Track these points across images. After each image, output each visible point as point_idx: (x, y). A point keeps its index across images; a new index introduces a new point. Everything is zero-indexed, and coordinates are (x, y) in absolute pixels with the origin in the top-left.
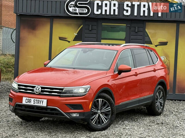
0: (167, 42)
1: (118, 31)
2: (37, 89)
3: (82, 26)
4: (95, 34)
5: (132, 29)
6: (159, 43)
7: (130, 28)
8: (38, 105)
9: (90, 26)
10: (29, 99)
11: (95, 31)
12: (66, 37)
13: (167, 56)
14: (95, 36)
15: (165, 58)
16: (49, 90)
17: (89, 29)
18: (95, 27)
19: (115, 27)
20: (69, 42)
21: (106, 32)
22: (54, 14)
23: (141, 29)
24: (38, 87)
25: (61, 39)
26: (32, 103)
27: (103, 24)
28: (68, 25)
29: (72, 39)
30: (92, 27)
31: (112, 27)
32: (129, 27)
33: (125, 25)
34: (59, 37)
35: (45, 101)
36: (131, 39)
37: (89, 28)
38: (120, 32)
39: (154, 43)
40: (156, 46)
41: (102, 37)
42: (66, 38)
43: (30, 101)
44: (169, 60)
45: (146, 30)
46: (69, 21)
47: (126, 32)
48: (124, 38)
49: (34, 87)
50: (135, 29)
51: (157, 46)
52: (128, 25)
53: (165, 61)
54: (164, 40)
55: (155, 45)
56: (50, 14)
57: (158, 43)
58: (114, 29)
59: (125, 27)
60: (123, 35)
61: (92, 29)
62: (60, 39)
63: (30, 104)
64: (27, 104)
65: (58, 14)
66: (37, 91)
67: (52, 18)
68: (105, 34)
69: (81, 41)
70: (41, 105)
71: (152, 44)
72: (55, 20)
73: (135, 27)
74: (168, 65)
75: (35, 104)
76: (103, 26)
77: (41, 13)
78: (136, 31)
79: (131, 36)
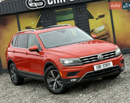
0: (104, 15)
2: (100, 57)
3: (40, 15)
5: (78, 10)
6: (99, 16)
7: (76, 10)
8: (107, 67)
9: (47, 14)
10: (99, 65)
11: (51, 18)
14: (51, 21)
16: (108, 55)
17: (46, 17)
18: (50, 14)
19: (65, 12)
21: (59, 16)
22: (18, 11)
23: (84, 9)
24: (100, 55)
26: (102, 68)
27: (55, 11)
28: (30, 17)
31: (62, 12)
33: (72, 8)
35: (111, 63)
38: (69, 14)
41: (57, 21)
42: (31, 27)
43: (100, 67)
44: (108, 27)
45: (88, 9)
46: (31, 14)
47: (73, 13)
48: (73, 18)
49: (97, 56)
50: (80, 10)
51: (98, 19)
52: (74, 8)
53: (106, 28)
54: (102, 14)
55: (96, 18)
56: (15, 11)
59: (72, 10)
61: (48, 16)
62: (26, 29)
63: (101, 69)
64: (98, 69)
65: (22, 10)
66: (101, 58)
67: (17, 14)
68: (58, 18)
69: (43, 27)
70: (109, 66)
71: (93, 18)
72: (19, 15)
73: (79, 9)
74: (108, 31)
75: (105, 68)
76: (56, 12)
77: (9, 12)
78: (81, 11)
79: (78, 16)
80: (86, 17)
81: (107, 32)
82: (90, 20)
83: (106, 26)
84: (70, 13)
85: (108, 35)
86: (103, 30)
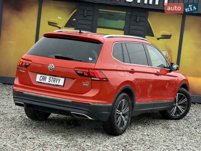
0: (171, 36)
1: (117, 19)
3: (76, 10)
4: (91, 21)
5: (133, 18)
6: (162, 36)
12: (56, 22)
13: (169, 51)
14: (90, 23)
15: (168, 53)
17: (84, 15)
19: (114, 15)
21: (103, 19)
23: (143, 19)
27: (100, 10)
29: (64, 25)
30: (87, 12)
31: (109, 14)
32: (129, 16)
33: (125, 13)
34: (48, 22)
36: (131, 30)
37: (84, 13)
38: (119, 20)
39: (156, 36)
40: (158, 39)
41: (98, 25)
44: (172, 56)
45: (148, 20)
47: (125, 20)
48: (123, 28)
50: (137, 18)
51: (160, 39)
52: (128, 13)
53: (167, 56)
54: (168, 33)
55: (157, 38)
57: (160, 35)
58: (112, 17)
59: (125, 15)
62: (49, 24)
68: (101, 21)
69: (74, 29)
71: (154, 37)
73: (136, 16)
78: (138, 21)
79: (132, 26)
80: (143, 31)
83: (169, 53)
84: (121, 18)
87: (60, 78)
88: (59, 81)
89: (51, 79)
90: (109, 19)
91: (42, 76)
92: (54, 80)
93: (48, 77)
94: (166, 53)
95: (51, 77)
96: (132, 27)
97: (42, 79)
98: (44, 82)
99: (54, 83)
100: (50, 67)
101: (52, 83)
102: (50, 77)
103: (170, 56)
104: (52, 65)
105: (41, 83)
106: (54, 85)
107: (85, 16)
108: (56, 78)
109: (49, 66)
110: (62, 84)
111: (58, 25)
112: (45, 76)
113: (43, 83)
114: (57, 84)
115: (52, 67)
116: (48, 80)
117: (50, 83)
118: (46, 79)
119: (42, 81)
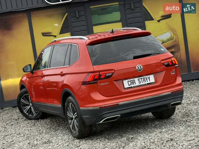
1: (111, 12)
3: (66, 14)
4: (85, 21)
6: (162, 17)
11: (83, 18)
13: (173, 31)
14: (84, 23)
15: (172, 33)
17: (76, 17)
18: (82, 13)
20: (55, 36)
21: (97, 15)
25: (44, 34)
27: (91, 7)
28: (50, 16)
30: (78, 13)
31: (101, 9)
32: (123, 5)
33: (118, 3)
34: (42, 33)
36: (128, 19)
39: (155, 19)
40: (159, 21)
41: (93, 23)
42: (50, 33)
44: (177, 35)
47: (120, 11)
48: (119, 19)
52: (121, 3)
53: (173, 36)
55: (157, 20)
56: (25, 7)
57: (160, 17)
58: (105, 11)
59: (118, 5)
60: (117, 15)
61: (79, 16)
68: (95, 19)
69: (70, 33)
71: (153, 20)
72: (31, 13)
73: (130, 4)
76: (91, 9)
77: (15, 8)
78: (133, 8)
80: (141, 17)
81: (175, 43)
82: (147, 23)
85: (176, 47)
86: (169, 40)
87: (149, 76)
88: (149, 79)
89: (141, 80)
90: (103, 14)
91: (130, 80)
92: (144, 80)
93: (136, 79)
94: (171, 33)
95: (140, 78)
96: (128, 16)
97: (131, 83)
98: (135, 85)
99: (145, 83)
100: (139, 68)
101: (143, 83)
102: (138, 78)
103: (176, 35)
104: (139, 66)
105: (131, 87)
106: (145, 85)
107: (78, 18)
108: (145, 77)
109: (137, 67)
110: (154, 81)
111: (53, 33)
112: (132, 80)
113: (134, 87)
114: (149, 82)
115: (140, 68)
116: (137, 82)
117: (141, 84)
118: (135, 82)
119: (132, 86)
